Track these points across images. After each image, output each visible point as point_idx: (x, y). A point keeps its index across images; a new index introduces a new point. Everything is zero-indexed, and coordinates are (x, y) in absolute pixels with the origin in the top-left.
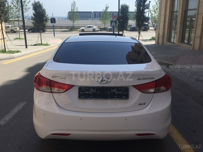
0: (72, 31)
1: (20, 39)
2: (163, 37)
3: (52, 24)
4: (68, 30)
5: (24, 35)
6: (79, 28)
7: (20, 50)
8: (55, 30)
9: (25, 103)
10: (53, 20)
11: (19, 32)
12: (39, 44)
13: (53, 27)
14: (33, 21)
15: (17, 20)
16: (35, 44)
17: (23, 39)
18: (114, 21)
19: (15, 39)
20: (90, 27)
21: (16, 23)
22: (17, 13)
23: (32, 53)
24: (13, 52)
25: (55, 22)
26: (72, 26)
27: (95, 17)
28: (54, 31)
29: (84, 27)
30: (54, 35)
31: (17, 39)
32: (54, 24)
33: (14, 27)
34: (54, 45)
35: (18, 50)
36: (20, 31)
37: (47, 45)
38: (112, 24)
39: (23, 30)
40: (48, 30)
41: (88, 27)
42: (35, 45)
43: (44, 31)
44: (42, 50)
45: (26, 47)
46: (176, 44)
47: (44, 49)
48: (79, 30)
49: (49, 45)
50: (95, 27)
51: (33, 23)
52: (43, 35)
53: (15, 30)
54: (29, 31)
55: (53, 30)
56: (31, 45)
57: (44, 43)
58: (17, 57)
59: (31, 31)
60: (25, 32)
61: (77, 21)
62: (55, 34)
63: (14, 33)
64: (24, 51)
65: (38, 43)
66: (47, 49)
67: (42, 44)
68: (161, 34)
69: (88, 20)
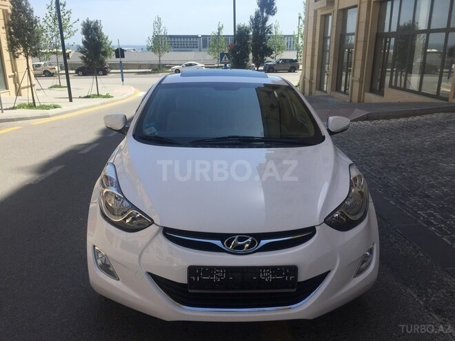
0: (158, 73)
1: (60, 86)
2: (311, 82)
3: (118, 60)
4: (150, 70)
5: (66, 80)
6: (170, 67)
7: (59, 104)
8: (124, 71)
9: (63, 166)
10: (120, 53)
11: (59, 74)
12: (94, 95)
13: (121, 66)
14: (81, 55)
15: (54, 53)
16: (86, 95)
17: (64, 87)
18: (226, 54)
19: (51, 87)
20: (191, 65)
21: (53, 57)
22: (54, 39)
23: (79, 109)
24: (48, 107)
25: (123, 56)
26: (157, 63)
27: (205, 46)
28: (122, 73)
29: (180, 65)
30: (123, 81)
31: (56, 86)
32: (122, 59)
33: (50, 65)
34: (120, 98)
35: (56, 104)
36: (60, 72)
37: (107, 96)
38: (223, 59)
39: (64, 72)
40: (112, 71)
41: (187, 65)
42: (88, 97)
43: (105, 73)
44: (98, 105)
45: (71, 101)
46: (328, 94)
47: (101, 104)
48: (170, 70)
49: (112, 97)
50: (200, 65)
51: (82, 58)
52: (101, 79)
53: (52, 71)
54: (77, 72)
55: (120, 71)
56: (80, 97)
57: (102, 93)
58: (53, 116)
59: (80, 73)
60: (67, 74)
61: (166, 54)
62: (124, 79)
63: (49, 76)
64: (66, 106)
65: (93, 93)
66: (107, 103)
67: (98, 96)
68: (308, 77)
69: (191, 51)
